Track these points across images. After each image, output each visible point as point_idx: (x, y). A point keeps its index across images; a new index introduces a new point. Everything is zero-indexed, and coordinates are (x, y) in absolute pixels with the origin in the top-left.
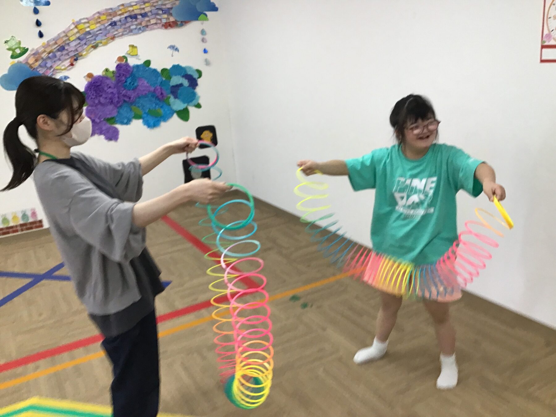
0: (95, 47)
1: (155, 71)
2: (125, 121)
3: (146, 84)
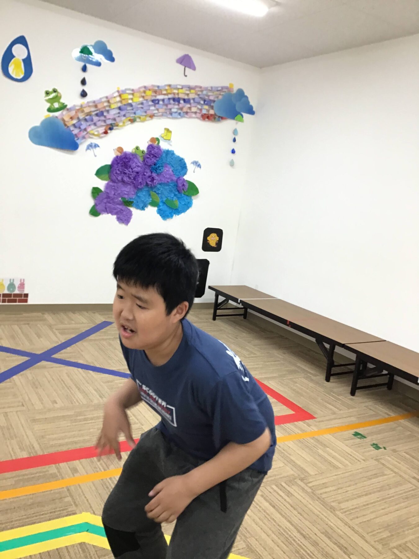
0: (133, 121)
3: (171, 172)
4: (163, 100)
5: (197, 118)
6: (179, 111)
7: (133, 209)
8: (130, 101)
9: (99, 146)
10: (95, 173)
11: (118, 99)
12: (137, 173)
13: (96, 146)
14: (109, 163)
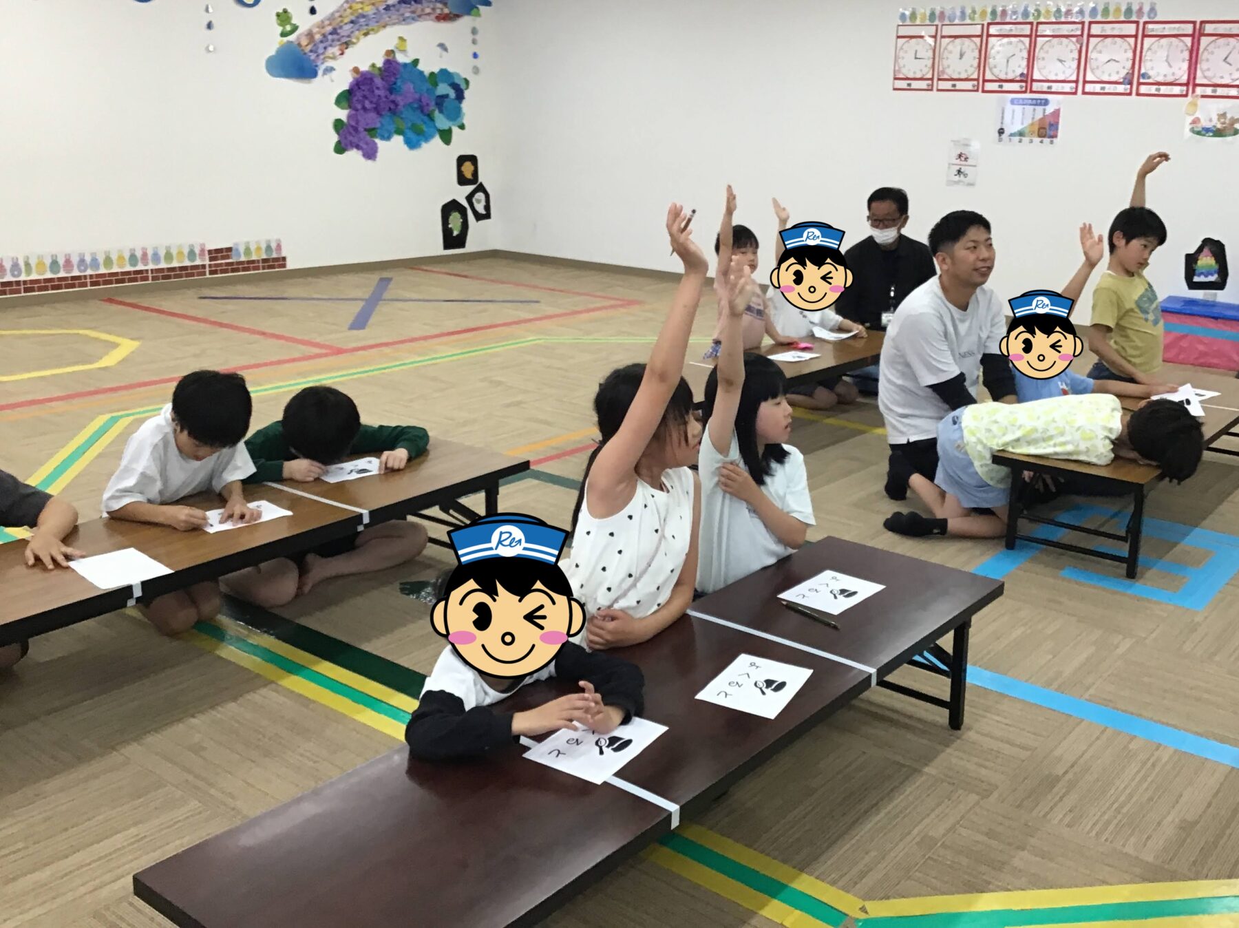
0: (366, 34)
1: (421, 73)
2: (386, 135)
3: (412, 90)
4: (394, 6)
5: (432, 20)
6: (413, 15)
7: (377, 141)
8: (360, 11)
9: (334, 70)
10: (334, 101)
11: (349, 11)
12: (379, 96)
13: (332, 69)
14: (346, 87)
